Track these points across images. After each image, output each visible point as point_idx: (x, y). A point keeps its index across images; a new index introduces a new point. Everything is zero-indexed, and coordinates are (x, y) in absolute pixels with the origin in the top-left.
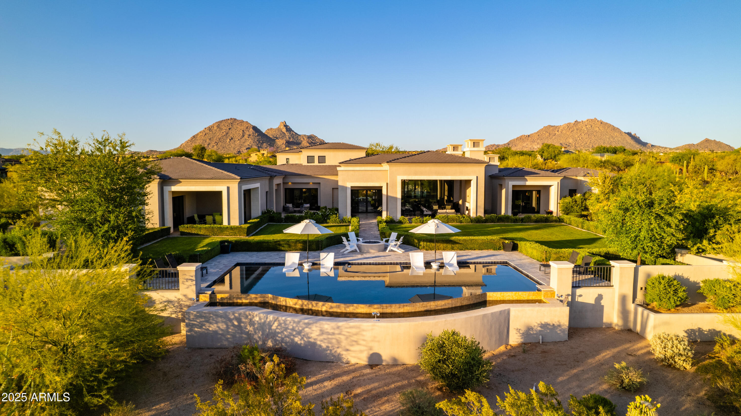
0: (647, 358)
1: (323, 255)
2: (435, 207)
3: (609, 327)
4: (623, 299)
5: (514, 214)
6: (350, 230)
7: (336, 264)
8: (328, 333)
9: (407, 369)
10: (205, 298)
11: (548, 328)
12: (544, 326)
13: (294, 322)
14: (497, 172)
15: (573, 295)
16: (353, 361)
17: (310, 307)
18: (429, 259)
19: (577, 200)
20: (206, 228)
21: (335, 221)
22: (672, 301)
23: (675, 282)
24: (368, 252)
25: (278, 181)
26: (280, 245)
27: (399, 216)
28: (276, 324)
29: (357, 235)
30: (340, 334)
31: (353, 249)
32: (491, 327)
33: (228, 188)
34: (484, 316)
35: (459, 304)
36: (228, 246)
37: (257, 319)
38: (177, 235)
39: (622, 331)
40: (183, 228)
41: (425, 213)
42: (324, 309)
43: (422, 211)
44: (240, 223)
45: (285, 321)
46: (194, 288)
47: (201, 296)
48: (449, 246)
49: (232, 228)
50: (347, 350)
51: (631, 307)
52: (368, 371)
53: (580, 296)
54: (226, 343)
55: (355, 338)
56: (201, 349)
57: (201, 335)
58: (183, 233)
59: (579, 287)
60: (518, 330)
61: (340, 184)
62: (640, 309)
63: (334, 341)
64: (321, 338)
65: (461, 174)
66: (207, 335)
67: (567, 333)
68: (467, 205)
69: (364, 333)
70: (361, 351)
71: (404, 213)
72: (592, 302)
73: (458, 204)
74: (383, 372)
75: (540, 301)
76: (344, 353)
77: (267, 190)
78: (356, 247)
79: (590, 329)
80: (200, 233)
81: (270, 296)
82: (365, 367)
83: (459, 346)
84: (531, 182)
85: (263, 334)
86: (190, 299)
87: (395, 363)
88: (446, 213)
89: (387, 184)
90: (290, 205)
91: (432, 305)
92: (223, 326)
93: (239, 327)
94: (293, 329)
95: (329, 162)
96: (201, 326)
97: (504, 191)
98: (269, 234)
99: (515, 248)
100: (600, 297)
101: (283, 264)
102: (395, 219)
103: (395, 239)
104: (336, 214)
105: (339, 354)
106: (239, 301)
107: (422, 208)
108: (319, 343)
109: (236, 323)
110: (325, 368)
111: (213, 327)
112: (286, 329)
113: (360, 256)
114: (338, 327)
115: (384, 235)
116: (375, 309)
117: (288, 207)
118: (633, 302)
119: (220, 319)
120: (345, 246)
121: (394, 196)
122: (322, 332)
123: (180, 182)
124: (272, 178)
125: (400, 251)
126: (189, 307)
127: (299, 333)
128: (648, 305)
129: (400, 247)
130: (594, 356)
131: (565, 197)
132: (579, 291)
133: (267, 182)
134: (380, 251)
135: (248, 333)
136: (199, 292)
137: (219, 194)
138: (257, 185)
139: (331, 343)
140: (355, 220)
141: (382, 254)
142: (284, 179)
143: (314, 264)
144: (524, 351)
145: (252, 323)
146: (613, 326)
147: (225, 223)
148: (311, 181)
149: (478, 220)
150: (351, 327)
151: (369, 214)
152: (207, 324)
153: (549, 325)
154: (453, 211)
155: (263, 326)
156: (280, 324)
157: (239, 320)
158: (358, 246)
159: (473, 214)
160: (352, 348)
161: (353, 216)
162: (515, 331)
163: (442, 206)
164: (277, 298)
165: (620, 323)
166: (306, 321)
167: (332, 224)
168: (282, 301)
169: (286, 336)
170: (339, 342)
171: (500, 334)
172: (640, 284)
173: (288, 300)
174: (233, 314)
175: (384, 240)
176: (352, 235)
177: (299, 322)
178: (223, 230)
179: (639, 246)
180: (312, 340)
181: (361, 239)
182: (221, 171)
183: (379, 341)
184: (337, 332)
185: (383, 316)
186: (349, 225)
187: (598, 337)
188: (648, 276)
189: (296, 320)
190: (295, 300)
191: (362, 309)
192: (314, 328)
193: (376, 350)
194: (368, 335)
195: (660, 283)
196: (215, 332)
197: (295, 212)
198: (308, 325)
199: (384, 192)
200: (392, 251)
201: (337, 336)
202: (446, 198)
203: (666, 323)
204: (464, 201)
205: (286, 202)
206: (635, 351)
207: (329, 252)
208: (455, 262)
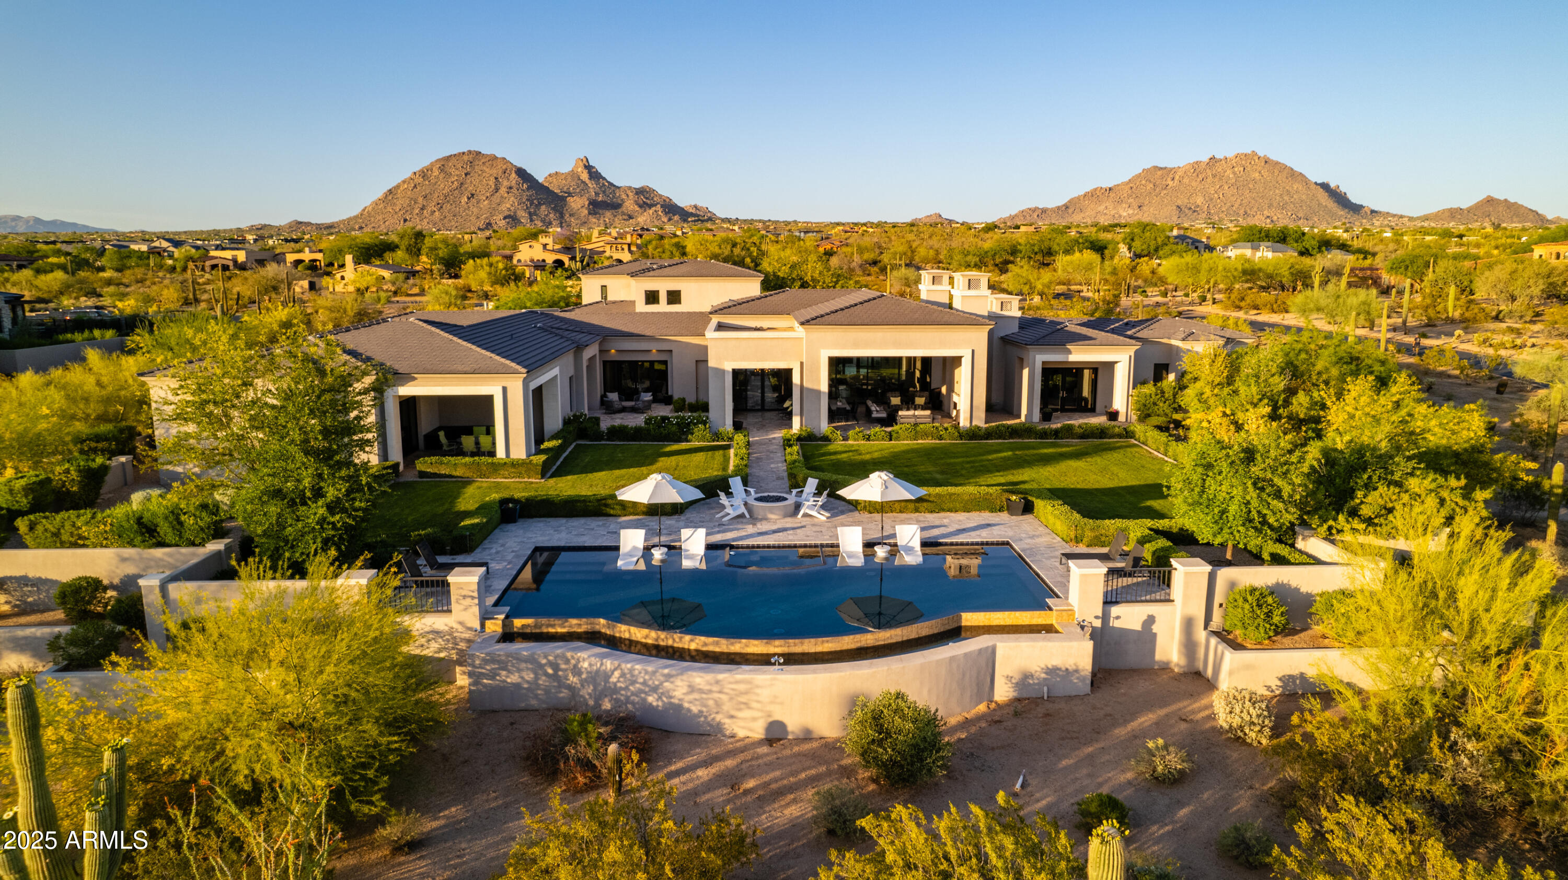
0: (1208, 725)
1: (685, 533)
2: (895, 401)
3: (1165, 667)
4: (1188, 624)
5: (1046, 416)
6: (731, 468)
7: (710, 547)
8: (701, 691)
9: (826, 745)
10: (495, 626)
11: (1058, 675)
12: (1052, 671)
13: (646, 672)
14: (1016, 330)
15: (1105, 617)
16: (741, 733)
17: (670, 642)
18: (875, 535)
19: (1166, 389)
20: (465, 464)
21: (703, 437)
22: (1262, 630)
23: (1270, 600)
24: (766, 519)
25: (591, 351)
26: (606, 505)
27: (824, 427)
28: (617, 674)
29: (745, 483)
30: (720, 692)
31: (739, 512)
32: (964, 675)
33: (505, 390)
34: (952, 659)
35: (913, 636)
36: (514, 509)
37: (586, 665)
38: (410, 477)
39: (1185, 674)
40: (425, 464)
41: (875, 415)
42: (693, 646)
43: (869, 412)
44: (529, 455)
45: (631, 670)
46: (476, 610)
47: (488, 623)
49: (515, 464)
50: (732, 717)
51: (1201, 635)
52: (765, 749)
53: (1118, 618)
54: (534, 702)
55: (743, 699)
56: (494, 711)
57: (492, 690)
58: (423, 474)
59: (1117, 603)
60: (1009, 678)
61: (712, 363)
62: (1214, 641)
63: (711, 703)
64: (691, 697)
65: (943, 345)
66: (503, 689)
67: (1089, 682)
68: (955, 398)
69: (758, 691)
70: (754, 719)
71: (833, 416)
72: (1137, 627)
73: (940, 392)
74: (787, 752)
75: (1049, 629)
76: (727, 721)
77: (571, 372)
78: (743, 510)
79: (1134, 672)
80: (454, 473)
81: (602, 621)
82: (761, 743)
83: (903, 717)
84: (1078, 355)
85: (595, 689)
86: (470, 629)
87: (807, 736)
88: (914, 416)
89: (802, 364)
90: (614, 396)
91: (870, 639)
92: (529, 676)
93: (555, 677)
94: (645, 683)
95: (687, 305)
96: (493, 675)
97: (1026, 372)
98: (581, 472)
99: (1028, 508)
100: (1150, 620)
101: (617, 548)
102: (816, 432)
103: (814, 490)
104: (705, 423)
105: (719, 724)
106: (551, 630)
107: (869, 403)
108: (686, 705)
109: (550, 671)
110: (697, 745)
111: (513, 679)
112: (634, 682)
113: (750, 529)
114: (717, 682)
115: (796, 483)
116: (776, 647)
117: (611, 402)
118: (1206, 628)
119: (523, 665)
120: (723, 507)
121: (815, 387)
122: (692, 689)
123: (415, 379)
124: (579, 348)
125: (822, 517)
126: (469, 641)
127: (655, 689)
128: (1229, 632)
129: (823, 507)
130: (1126, 722)
131: (1144, 383)
132: (1115, 610)
133: (569, 358)
134: (786, 516)
135: (570, 688)
136: (485, 617)
137: (489, 399)
138: (555, 371)
139: (706, 706)
140: (739, 438)
141: (789, 522)
142: (600, 344)
143: (670, 548)
144: (1016, 714)
145: (577, 671)
146: (1172, 665)
147: (501, 453)
148: (654, 347)
149: (973, 434)
150: (737, 682)
151: (768, 415)
152: (504, 673)
153: (1060, 669)
154: (928, 412)
155: (596, 677)
156: (623, 675)
157: (556, 667)
158: (746, 504)
159: (964, 422)
160: (740, 714)
161: (738, 426)
162: (1004, 680)
163: (909, 403)
164: (614, 627)
165: (1183, 662)
166: (666, 671)
167: (697, 444)
168: (624, 631)
169: (633, 694)
170: (718, 704)
171: (979, 685)
172: (1218, 598)
173: (633, 629)
174: (546, 657)
175: (794, 491)
176: (736, 483)
177: (654, 673)
178: (497, 468)
179: (1226, 530)
180: (675, 701)
181: (752, 490)
182: (488, 354)
183: (782, 703)
184: (715, 688)
185: (791, 659)
186: (728, 447)
187: (1142, 686)
188: (1232, 585)
189: (650, 669)
190: (645, 631)
191: (755, 647)
192: (678, 682)
193: (777, 717)
194: (764, 694)
195: (1246, 600)
196: (517, 686)
197: (623, 410)
198: (668, 677)
199: (796, 379)
200: (806, 515)
201: (716, 695)
202: (918, 374)
203: (1248, 667)
204: (951, 390)
205: (607, 388)
206: (1193, 712)
207: (696, 527)
208: (916, 544)
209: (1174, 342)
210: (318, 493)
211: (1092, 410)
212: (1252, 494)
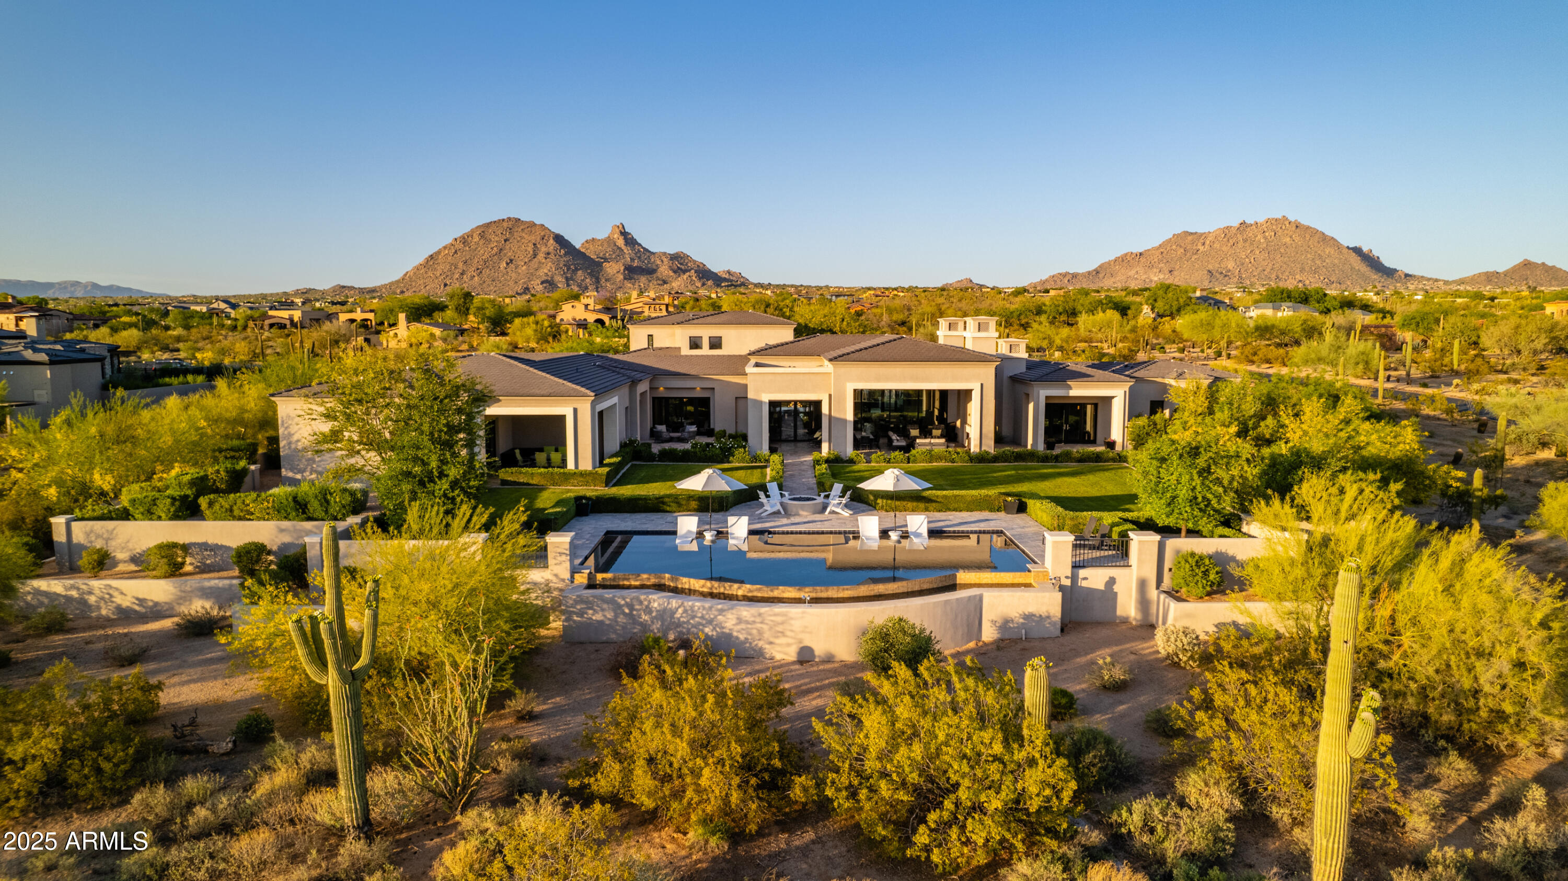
0: (1153, 657)
1: (731, 520)
2: (914, 432)
3: (1125, 621)
4: (1142, 585)
5: (1050, 446)
6: (768, 478)
7: (752, 532)
8: (747, 622)
9: (845, 666)
10: (581, 579)
11: (1033, 620)
12: (1028, 617)
13: (704, 608)
14: (1024, 370)
15: (1074, 578)
16: (778, 657)
17: (722, 590)
18: (888, 524)
19: (1158, 421)
20: (541, 474)
21: (743, 458)
22: (1200, 585)
23: (1207, 562)
24: (798, 515)
25: (643, 387)
26: (664, 503)
27: (850, 451)
28: (680, 611)
29: (781, 487)
30: (762, 623)
31: (775, 509)
32: (956, 616)
33: (575, 410)
34: (946, 602)
35: (917, 588)
36: (587, 504)
37: (656, 605)
38: (495, 484)
39: (1141, 626)
40: (507, 474)
41: (895, 443)
42: (740, 593)
43: (891, 441)
44: (594, 468)
45: (692, 607)
46: (568, 564)
47: (577, 576)
48: (922, 505)
49: (583, 474)
50: (771, 643)
51: (1153, 593)
52: (797, 667)
53: (1085, 579)
54: (613, 636)
55: (780, 628)
56: (582, 643)
57: (580, 625)
58: (504, 482)
59: (1084, 567)
60: (994, 622)
61: (751, 395)
62: (1162, 596)
63: (754, 632)
64: (739, 627)
65: (955, 379)
66: (590, 625)
67: (1059, 626)
68: (968, 429)
69: (793, 622)
70: (789, 645)
71: (858, 444)
72: (1101, 586)
73: (955, 426)
74: (815, 668)
75: (1028, 585)
76: (767, 646)
77: (627, 404)
78: (779, 507)
79: (1099, 624)
80: (531, 482)
81: (667, 575)
82: (793, 663)
83: (905, 633)
84: (1078, 390)
85: (662, 625)
86: (563, 580)
87: (829, 659)
88: (930, 444)
89: (830, 396)
90: (662, 428)
91: (881, 588)
92: (610, 615)
93: (630, 615)
94: (702, 617)
95: (728, 349)
96: (581, 614)
97: (1031, 406)
98: (638, 483)
99: (1022, 508)
100: (1112, 581)
101: (674, 533)
102: (843, 456)
103: (839, 493)
104: (744, 447)
105: (761, 649)
106: (626, 583)
107: (891, 433)
108: (735, 634)
109: (627, 611)
110: (743, 664)
111: (598, 617)
112: (693, 617)
113: (785, 521)
114: (760, 615)
115: (823, 487)
116: (806, 594)
117: (661, 432)
118: (1158, 588)
119: (605, 606)
120: (762, 505)
121: (842, 416)
122: (740, 621)
123: (499, 401)
124: (634, 383)
125: (846, 513)
126: (561, 590)
127: (710, 622)
128: (1177, 592)
129: (846, 506)
130: (1086, 654)
131: (1139, 415)
132: (1082, 573)
133: (625, 390)
134: (814, 513)
135: (641, 624)
136: (574, 571)
137: (561, 419)
138: (615, 400)
139: (750, 634)
140: (775, 458)
141: (818, 517)
142: (651, 381)
143: (719, 533)
144: (999, 648)
145: (648, 610)
146: (1131, 620)
147: (571, 465)
148: (698, 385)
149: (982, 458)
150: (775, 615)
151: (800, 444)
152: (590, 612)
153: (1035, 615)
154: (943, 441)
155: (665, 615)
156: (685, 611)
157: (631, 607)
158: (782, 504)
159: (974, 448)
160: (777, 641)
161: (773, 450)
162: (989, 624)
163: (926, 433)
164: (677, 580)
165: (1139, 617)
166: (720, 607)
167: (737, 465)
168: (686, 582)
169: (694, 626)
170: (760, 632)
171: (969, 626)
172: (1167, 565)
173: (692, 581)
174: (624, 599)
175: (823, 495)
176: (773, 488)
177: (711, 608)
178: (568, 477)
179: (1176, 511)
180: (727, 631)
181: (786, 494)
182: (561, 381)
183: (810, 633)
184: (758, 620)
185: (816, 601)
186: (766, 467)
187: (1104, 632)
188: (1178, 552)
189: (707, 605)
190: (702, 582)
191: (790, 592)
192: (729, 616)
193: (807, 643)
194: (797, 625)
195: (1187, 561)
196: (601, 623)
197: (671, 440)
198: (721, 611)
199: (825, 410)
200: (833, 512)
201: (759, 625)
202: (936, 412)
203: (1189, 616)
204: (964, 422)
205: (657, 420)
206: (1143, 649)
207: (741, 515)
208: (924, 531)
209: (1167, 381)
210: (442, 475)
211: (1093, 442)
212: (1197, 481)
